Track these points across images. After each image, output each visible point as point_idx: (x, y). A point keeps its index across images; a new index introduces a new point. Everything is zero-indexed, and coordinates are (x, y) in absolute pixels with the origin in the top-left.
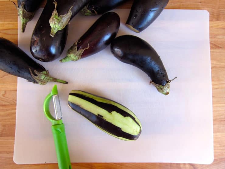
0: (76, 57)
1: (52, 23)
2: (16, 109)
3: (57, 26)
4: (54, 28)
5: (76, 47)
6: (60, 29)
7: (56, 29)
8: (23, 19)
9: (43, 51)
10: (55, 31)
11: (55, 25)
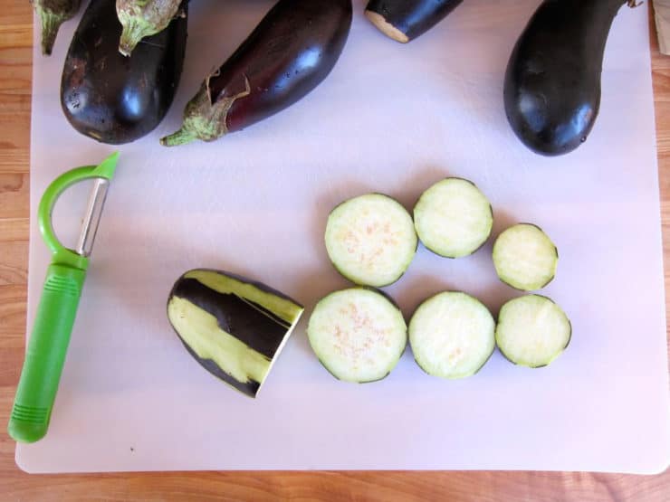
0: (211, 128)
1: (122, 11)
2: (25, 299)
3: (139, 20)
4: (131, 26)
5: (208, 92)
6: (151, 32)
7: (138, 31)
8: (44, 13)
9: (97, 103)
10: (135, 38)
11: (132, 19)
